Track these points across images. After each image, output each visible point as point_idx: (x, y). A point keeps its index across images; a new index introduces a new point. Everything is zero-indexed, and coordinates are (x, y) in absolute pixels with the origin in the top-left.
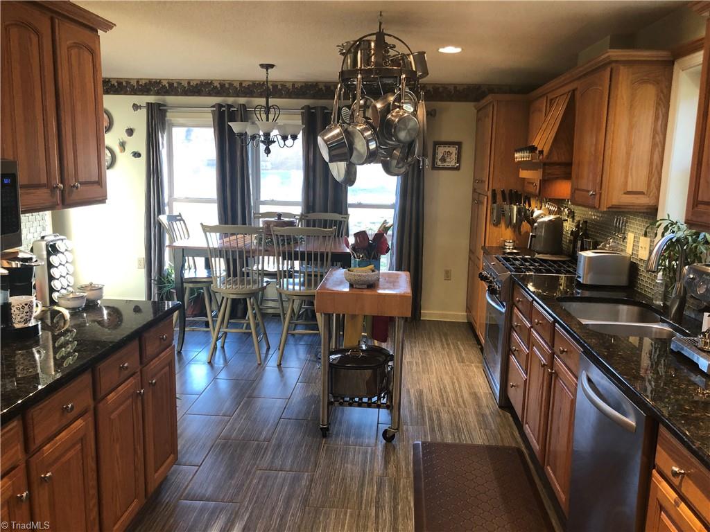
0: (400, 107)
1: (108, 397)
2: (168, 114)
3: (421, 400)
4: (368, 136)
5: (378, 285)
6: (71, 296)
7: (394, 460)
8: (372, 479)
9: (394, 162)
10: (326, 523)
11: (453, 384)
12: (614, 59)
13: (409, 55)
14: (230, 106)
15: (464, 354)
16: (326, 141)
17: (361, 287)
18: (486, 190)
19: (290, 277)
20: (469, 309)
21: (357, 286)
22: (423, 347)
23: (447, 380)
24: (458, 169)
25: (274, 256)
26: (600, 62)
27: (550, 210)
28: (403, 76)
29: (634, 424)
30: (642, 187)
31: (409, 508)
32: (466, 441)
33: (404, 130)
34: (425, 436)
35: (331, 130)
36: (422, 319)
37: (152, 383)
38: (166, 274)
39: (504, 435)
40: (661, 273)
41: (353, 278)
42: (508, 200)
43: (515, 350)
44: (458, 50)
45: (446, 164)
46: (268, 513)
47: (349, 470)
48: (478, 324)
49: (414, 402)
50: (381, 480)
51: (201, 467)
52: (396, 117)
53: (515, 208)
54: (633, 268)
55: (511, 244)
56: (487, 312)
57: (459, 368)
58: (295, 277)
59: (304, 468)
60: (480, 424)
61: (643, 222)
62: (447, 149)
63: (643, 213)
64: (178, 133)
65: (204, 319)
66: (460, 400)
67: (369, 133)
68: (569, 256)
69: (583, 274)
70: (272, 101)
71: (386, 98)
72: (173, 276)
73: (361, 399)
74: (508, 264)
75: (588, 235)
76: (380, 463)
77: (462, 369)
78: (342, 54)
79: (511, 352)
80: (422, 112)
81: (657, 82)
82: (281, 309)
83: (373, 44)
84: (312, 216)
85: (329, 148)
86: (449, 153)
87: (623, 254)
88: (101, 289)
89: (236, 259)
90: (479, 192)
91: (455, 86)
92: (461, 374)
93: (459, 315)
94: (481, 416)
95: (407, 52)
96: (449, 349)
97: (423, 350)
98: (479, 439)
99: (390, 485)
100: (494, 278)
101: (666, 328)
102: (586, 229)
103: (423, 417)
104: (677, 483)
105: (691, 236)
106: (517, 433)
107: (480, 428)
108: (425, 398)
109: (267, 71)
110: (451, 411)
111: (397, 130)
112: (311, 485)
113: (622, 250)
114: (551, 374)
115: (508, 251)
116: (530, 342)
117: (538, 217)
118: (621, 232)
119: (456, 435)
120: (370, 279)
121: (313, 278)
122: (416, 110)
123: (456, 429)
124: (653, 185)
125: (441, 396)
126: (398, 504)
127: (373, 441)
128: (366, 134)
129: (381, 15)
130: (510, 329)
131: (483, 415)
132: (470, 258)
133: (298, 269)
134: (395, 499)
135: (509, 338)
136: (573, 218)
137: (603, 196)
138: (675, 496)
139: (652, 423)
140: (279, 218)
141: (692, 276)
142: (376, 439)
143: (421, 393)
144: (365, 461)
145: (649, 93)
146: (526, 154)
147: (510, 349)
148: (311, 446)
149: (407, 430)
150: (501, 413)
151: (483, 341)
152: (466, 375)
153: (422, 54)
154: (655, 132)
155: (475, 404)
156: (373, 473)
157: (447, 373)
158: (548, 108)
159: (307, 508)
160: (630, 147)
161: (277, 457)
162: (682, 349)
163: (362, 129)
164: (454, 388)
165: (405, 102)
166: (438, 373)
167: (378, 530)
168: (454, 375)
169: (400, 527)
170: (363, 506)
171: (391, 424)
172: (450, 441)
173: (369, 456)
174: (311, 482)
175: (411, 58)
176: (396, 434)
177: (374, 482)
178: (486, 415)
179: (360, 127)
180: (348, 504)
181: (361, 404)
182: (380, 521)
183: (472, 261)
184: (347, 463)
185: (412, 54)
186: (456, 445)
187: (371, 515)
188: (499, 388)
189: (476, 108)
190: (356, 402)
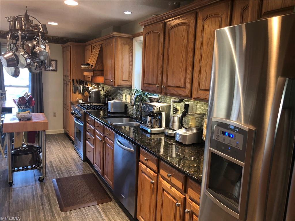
0: (39, 46)
3: (52, 165)
4: (27, 57)
5: (32, 119)
7: (45, 188)
8: (37, 197)
11: (64, 156)
12: (115, 35)
13: (39, 25)
15: (66, 145)
16: (5, 58)
17: (24, 120)
18: (70, 80)
20: (65, 127)
22: (48, 145)
23: (61, 156)
24: (56, 70)
26: (111, 36)
27: (95, 87)
28: (40, 34)
29: (133, 150)
30: (127, 79)
31: (56, 202)
32: (73, 175)
33: (42, 55)
34: (56, 177)
36: (46, 134)
39: (87, 170)
40: (134, 106)
41: (20, 116)
42: (79, 83)
43: (89, 138)
44: (56, 24)
47: (26, 196)
48: (70, 133)
50: (42, 196)
52: (38, 50)
53: (82, 86)
54: (126, 106)
55: (82, 100)
56: (75, 128)
57: (64, 150)
59: (5, 200)
60: (77, 168)
61: (128, 90)
63: (128, 87)
66: (68, 161)
67: (27, 55)
68: (104, 103)
69: (110, 109)
71: (32, 42)
73: (27, 167)
74: (82, 107)
75: (109, 95)
76: (39, 190)
77: (66, 151)
78: (9, 21)
79: (86, 140)
80: (48, 49)
81: (129, 44)
83: (23, 19)
85: (7, 61)
87: (122, 101)
90: (67, 80)
92: (66, 152)
93: (61, 131)
96: (59, 144)
98: (78, 173)
99: (46, 197)
100: (77, 113)
101: (138, 123)
102: (109, 94)
103: (54, 170)
104: (146, 163)
105: (143, 94)
106: (91, 168)
107: (77, 170)
108: (53, 163)
110: (65, 166)
111: (39, 55)
112: (10, 205)
113: (122, 100)
114: (104, 143)
115: (81, 103)
116: (94, 134)
117: (91, 90)
118: (121, 94)
119: (69, 174)
120: (29, 116)
122: (45, 48)
123: (68, 171)
124: (130, 78)
125: (60, 161)
126: (51, 202)
127: (34, 183)
128: (25, 56)
129: (26, 8)
130: (86, 131)
131: (77, 165)
132: (64, 107)
134: (49, 201)
135: (85, 135)
136: (104, 90)
137: (115, 82)
138: (146, 167)
139: (138, 148)
141: (144, 105)
142: (36, 182)
143: (51, 162)
144: (33, 191)
145: (127, 47)
146: (86, 66)
147: (86, 139)
148: (5, 191)
149: (48, 176)
150: (84, 163)
151: (73, 139)
152: (68, 152)
153: (45, 25)
154: (129, 61)
155: (74, 162)
156: (37, 194)
157: (60, 153)
158: (92, 51)
159: (11, 214)
160: (122, 66)
162: (143, 127)
163: (23, 54)
164: (64, 158)
165: (41, 45)
166: (56, 153)
167: (45, 213)
168: (63, 153)
169: (54, 209)
170: (36, 207)
171: (41, 175)
172: (67, 176)
173: (34, 189)
174: (10, 204)
175: (41, 27)
176: (45, 178)
177: (39, 197)
178: (79, 165)
179: (22, 53)
180: (29, 207)
181: (27, 169)
182: (45, 210)
183: (65, 108)
184: (24, 193)
185: (41, 25)
186: (70, 177)
187: (40, 208)
188: (82, 154)
189: (62, 47)
190: (25, 168)
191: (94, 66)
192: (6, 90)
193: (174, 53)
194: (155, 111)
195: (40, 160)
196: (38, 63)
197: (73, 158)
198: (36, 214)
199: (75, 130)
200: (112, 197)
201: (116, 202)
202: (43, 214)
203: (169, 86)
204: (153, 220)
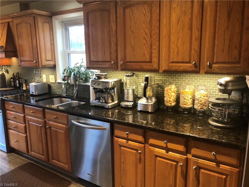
12: (35, 13)
39: (19, 161)
43: (14, 127)
63: (52, 66)
69: (35, 91)
79: (8, 129)
81: (49, 23)
87: (43, 82)
116: (26, 121)
118: (38, 74)
124: (53, 57)
138: (125, 141)
150: (10, 155)
191: (4, 47)
193: (132, 30)
194: (110, 87)
200: (69, 180)
201: (77, 182)
203: (127, 62)
204: (141, 186)
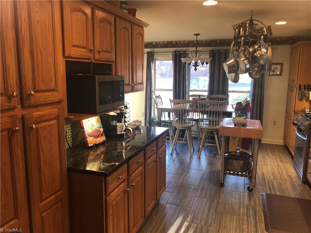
0: (260, 50)
1: (148, 160)
2: (155, 56)
3: (263, 176)
4: (246, 62)
5: (247, 125)
6: (132, 124)
7: (253, 199)
8: (244, 205)
9: (254, 73)
10: (226, 220)
11: (279, 171)
13: (264, 28)
14: (179, 51)
15: (283, 159)
16: (227, 65)
17: (239, 125)
18: (296, 85)
19: (202, 121)
20: (285, 138)
21: (238, 125)
23: (275, 169)
24: (281, 75)
25: (198, 112)
28: (262, 37)
31: (262, 219)
32: (287, 195)
33: (262, 59)
34: (267, 191)
35: (229, 60)
36: (261, 142)
37: (160, 158)
38: (152, 119)
39: (305, 195)
41: (236, 122)
42: (307, 89)
44: (285, 23)
45: (275, 73)
46: (202, 213)
47: (234, 201)
48: (290, 145)
49: (260, 177)
50: (248, 206)
51: (173, 194)
52: (258, 54)
55: (308, 109)
56: (296, 141)
57: (281, 164)
58: (204, 122)
59: (214, 198)
60: (293, 189)
62: (276, 66)
64: (158, 63)
65: (168, 137)
66: (283, 178)
67: (246, 61)
70: (198, 49)
71: (254, 47)
72: (157, 119)
73: (238, 173)
74: (308, 118)
76: (247, 200)
77: (283, 165)
78: (235, 29)
79: (309, 158)
80: (270, 52)
82: (199, 135)
83: (247, 24)
84: (212, 96)
85: (228, 68)
86: (277, 68)
88: (141, 122)
89: (180, 113)
90: (292, 85)
91: (280, 38)
92: (282, 167)
93: (280, 142)
94: (293, 186)
95: (263, 26)
96: (276, 156)
97: (263, 156)
98: (293, 195)
99: (252, 209)
100: (300, 124)
103: (265, 183)
107: (293, 191)
108: (265, 176)
109: (197, 36)
110: (278, 182)
111: (259, 59)
112: (218, 205)
115: (307, 112)
119: (282, 192)
120: (244, 122)
121: (211, 122)
122: (267, 51)
125: (273, 176)
126: (256, 216)
127: (243, 190)
128: (245, 62)
129: (252, 12)
130: (309, 147)
132: (286, 116)
133: (205, 118)
134: (255, 214)
135: (308, 152)
140: (199, 97)
142: (244, 190)
143: (263, 174)
144: (240, 198)
147: (309, 156)
148: (216, 190)
149: (258, 188)
150: (303, 185)
151: (293, 153)
152: (285, 168)
153: (269, 27)
155: (290, 180)
156: (244, 203)
157: (275, 166)
159: (217, 213)
161: (203, 193)
164: (279, 173)
165: (263, 48)
166: (271, 166)
167: (248, 225)
168: (279, 167)
169: (258, 226)
170: (241, 215)
171: (251, 185)
172: (279, 194)
173: (242, 196)
174: (218, 203)
175: (265, 29)
176: (254, 189)
177: (245, 207)
178: (296, 186)
179: (242, 59)
180: (234, 213)
181: (238, 175)
182: (249, 222)
183: (288, 117)
184: (233, 198)
185: (265, 27)
186: (282, 196)
187: (245, 219)
188: (302, 174)
189: (291, 48)
190: (236, 174)
192: (229, 95)
195: (251, 169)
196: (258, 67)
197: (290, 176)
198: (239, 222)
199: (296, 143)
202: (246, 226)
